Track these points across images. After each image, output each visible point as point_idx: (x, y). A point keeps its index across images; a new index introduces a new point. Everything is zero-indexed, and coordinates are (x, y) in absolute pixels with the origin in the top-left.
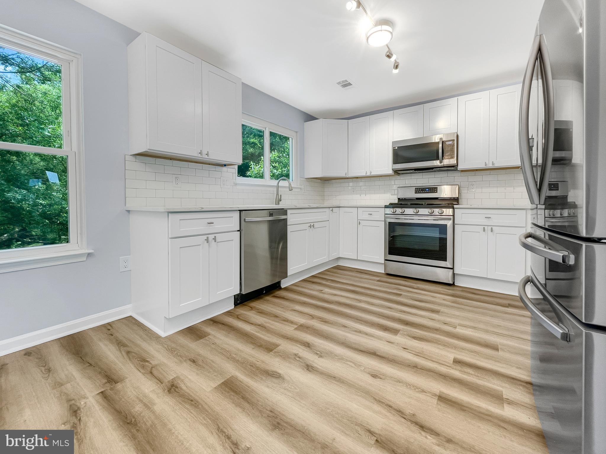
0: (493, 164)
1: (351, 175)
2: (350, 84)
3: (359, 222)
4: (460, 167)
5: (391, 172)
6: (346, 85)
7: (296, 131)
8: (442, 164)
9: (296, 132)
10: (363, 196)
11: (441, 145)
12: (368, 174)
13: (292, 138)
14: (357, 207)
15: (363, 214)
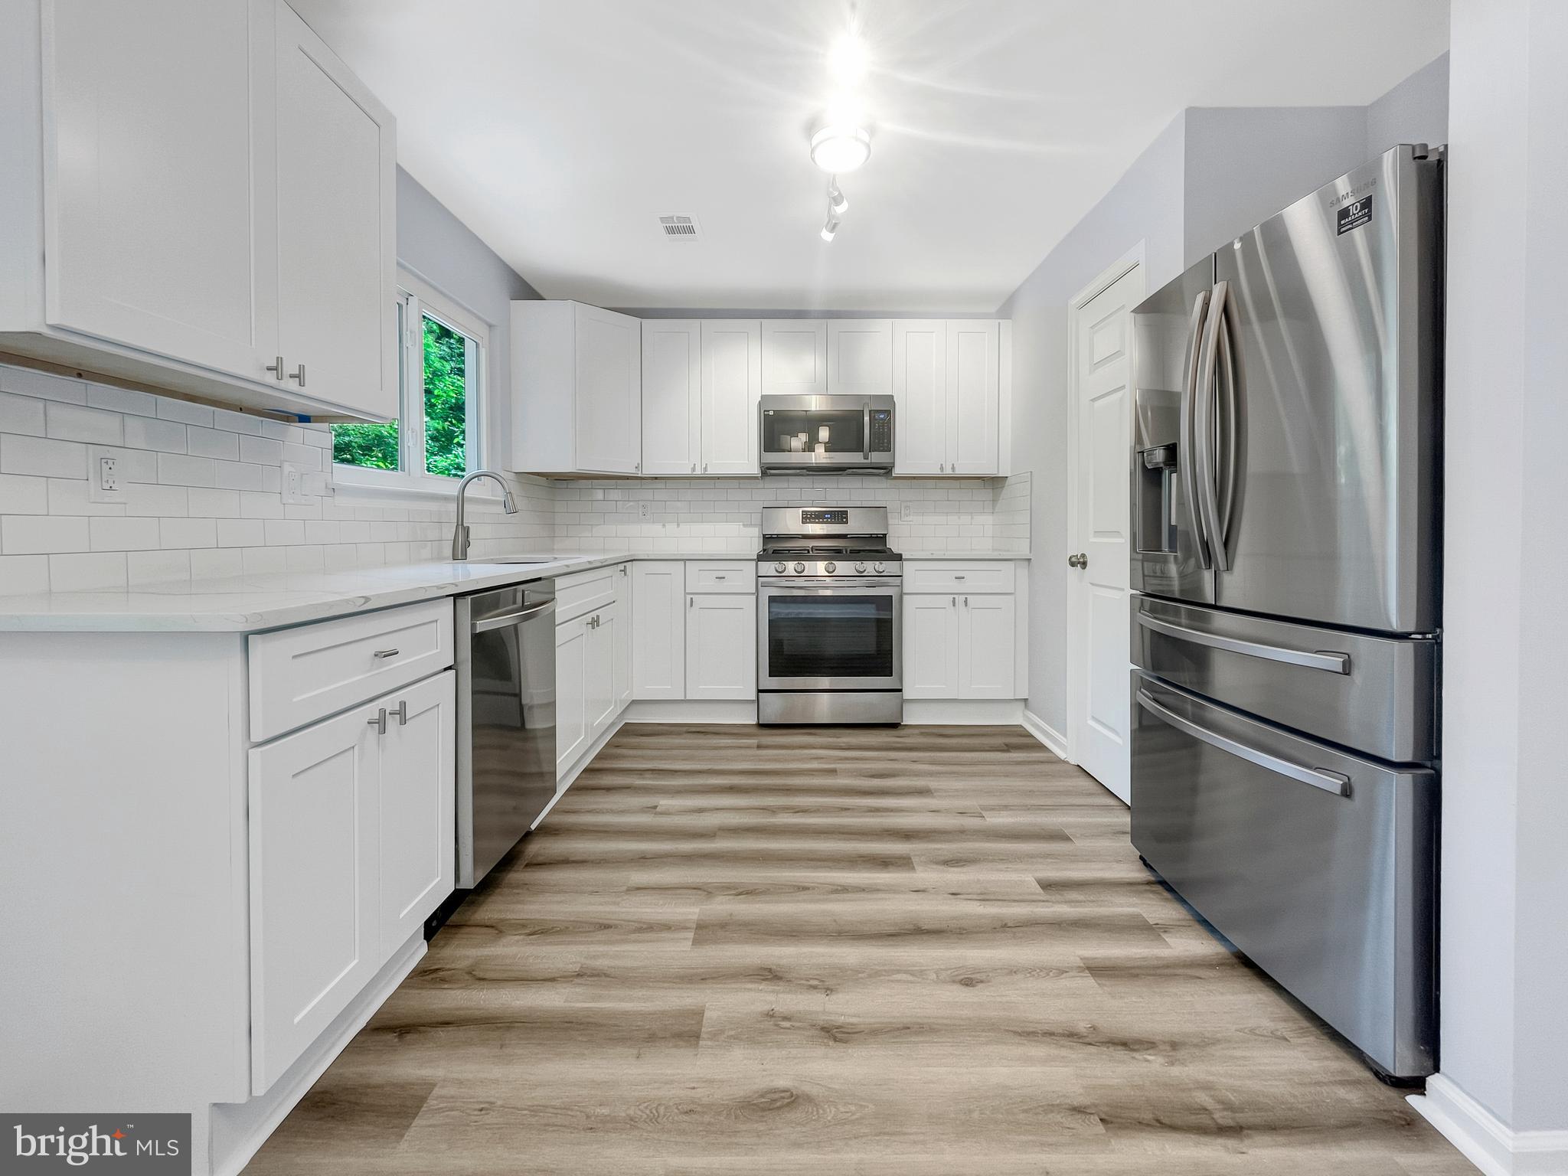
0: (953, 468)
1: (649, 470)
2: (691, 230)
3: (692, 599)
4: (898, 471)
5: (755, 470)
6: (679, 228)
7: (493, 323)
8: (869, 461)
9: (490, 326)
10: (671, 528)
11: (868, 418)
12: (698, 472)
13: (477, 345)
14: (685, 560)
15: (701, 579)
